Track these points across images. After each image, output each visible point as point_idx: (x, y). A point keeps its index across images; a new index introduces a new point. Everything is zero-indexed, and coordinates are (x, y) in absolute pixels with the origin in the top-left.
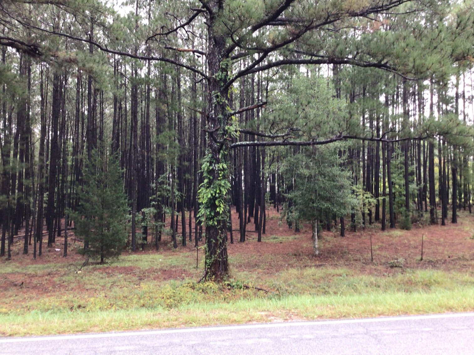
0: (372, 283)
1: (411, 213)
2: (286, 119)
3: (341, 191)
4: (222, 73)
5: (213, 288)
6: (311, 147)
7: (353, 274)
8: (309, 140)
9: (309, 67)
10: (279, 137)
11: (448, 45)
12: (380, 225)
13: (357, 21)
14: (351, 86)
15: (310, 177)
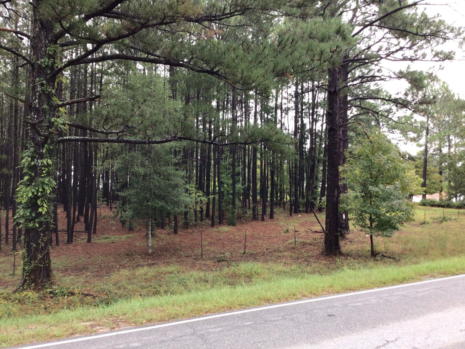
0: (201, 279)
1: (236, 210)
2: (121, 116)
3: (175, 190)
4: (49, 59)
5: (31, 297)
6: (147, 146)
7: (184, 270)
8: (145, 138)
9: (146, 65)
10: (113, 133)
11: (271, 61)
12: (210, 222)
13: (192, 27)
14: (186, 89)
15: (145, 176)
